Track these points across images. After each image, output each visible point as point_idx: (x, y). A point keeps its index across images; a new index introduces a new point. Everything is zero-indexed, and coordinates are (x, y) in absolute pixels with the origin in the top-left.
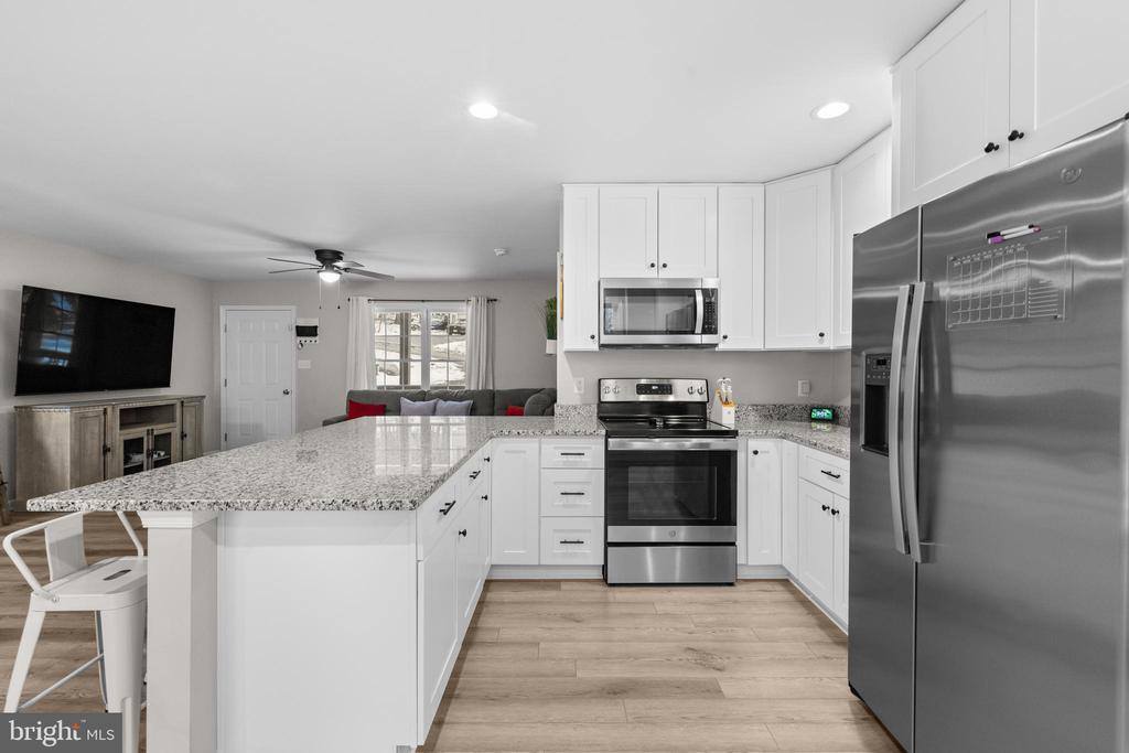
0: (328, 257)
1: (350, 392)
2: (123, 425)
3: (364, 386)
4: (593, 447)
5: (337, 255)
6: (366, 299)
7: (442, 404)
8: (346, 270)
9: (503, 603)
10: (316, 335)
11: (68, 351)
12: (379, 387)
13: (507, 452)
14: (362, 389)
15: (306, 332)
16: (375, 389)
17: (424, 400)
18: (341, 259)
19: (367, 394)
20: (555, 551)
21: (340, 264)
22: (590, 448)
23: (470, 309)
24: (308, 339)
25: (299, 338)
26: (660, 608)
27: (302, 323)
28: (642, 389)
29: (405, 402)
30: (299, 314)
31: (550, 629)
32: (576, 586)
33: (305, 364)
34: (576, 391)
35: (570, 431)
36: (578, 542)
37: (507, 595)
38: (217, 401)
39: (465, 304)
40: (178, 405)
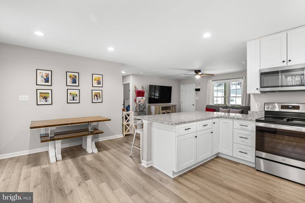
0: (197, 72)
1: (207, 105)
2: (162, 110)
3: (211, 104)
4: (251, 124)
5: (199, 71)
6: (211, 80)
7: (232, 110)
8: (202, 74)
9: (218, 162)
10: (200, 91)
11: (158, 95)
12: (215, 104)
13: (223, 122)
14: (210, 105)
15: (198, 90)
16: (214, 105)
17: (226, 108)
18: (201, 72)
19: (211, 106)
20: (238, 154)
21: (200, 73)
22: (250, 125)
23: (243, 80)
24: (198, 92)
25: (196, 92)
26: (269, 182)
27: (197, 88)
28: (283, 107)
29: (221, 108)
30: (196, 86)
31: (226, 171)
32: (245, 167)
33: (197, 98)
34: (257, 107)
35: (243, 119)
36: (246, 153)
37: (221, 161)
38: (180, 106)
39: (241, 79)
40: (171, 107)
